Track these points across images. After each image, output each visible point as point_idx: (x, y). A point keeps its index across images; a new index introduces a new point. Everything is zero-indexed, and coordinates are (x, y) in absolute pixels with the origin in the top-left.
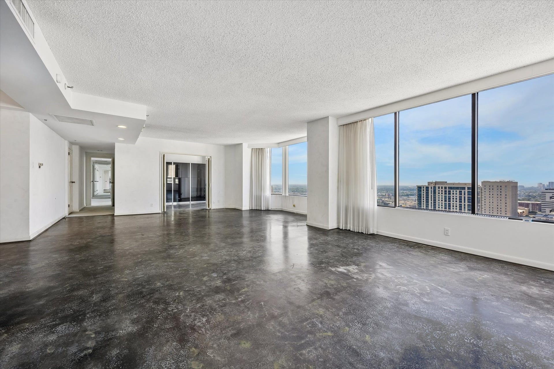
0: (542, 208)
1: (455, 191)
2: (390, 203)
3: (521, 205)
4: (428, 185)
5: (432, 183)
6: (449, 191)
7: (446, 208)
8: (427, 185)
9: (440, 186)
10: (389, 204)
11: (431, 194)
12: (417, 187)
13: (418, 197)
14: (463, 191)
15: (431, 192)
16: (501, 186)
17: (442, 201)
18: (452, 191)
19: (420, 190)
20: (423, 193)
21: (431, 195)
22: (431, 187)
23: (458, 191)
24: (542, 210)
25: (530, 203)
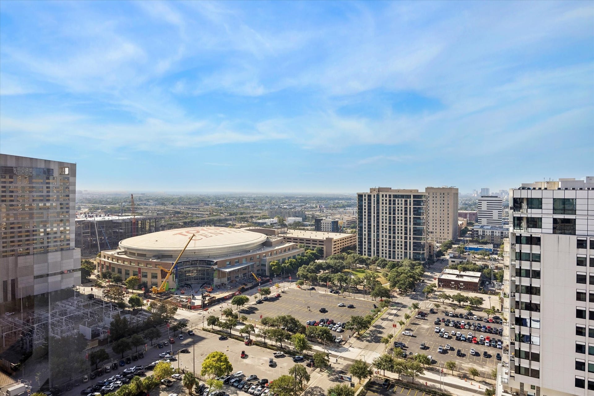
0: (479, 218)
1: (400, 199)
2: (324, 218)
3: (460, 215)
4: (371, 192)
5: (374, 190)
6: (394, 201)
7: (391, 222)
8: (369, 192)
9: (384, 194)
10: (322, 219)
11: (374, 204)
12: (357, 196)
13: (359, 209)
14: (408, 200)
15: (374, 202)
16: (444, 194)
17: (386, 213)
18: (397, 200)
19: (361, 199)
20: (365, 204)
21: (374, 206)
22: (374, 195)
23: (403, 200)
24: (479, 221)
25: (467, 213)
